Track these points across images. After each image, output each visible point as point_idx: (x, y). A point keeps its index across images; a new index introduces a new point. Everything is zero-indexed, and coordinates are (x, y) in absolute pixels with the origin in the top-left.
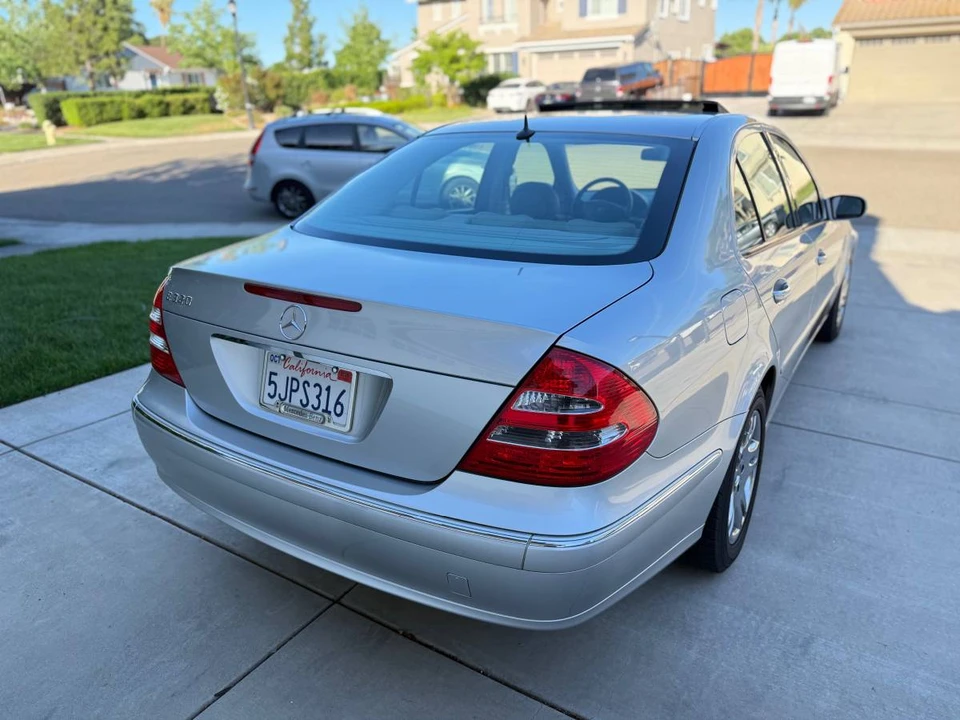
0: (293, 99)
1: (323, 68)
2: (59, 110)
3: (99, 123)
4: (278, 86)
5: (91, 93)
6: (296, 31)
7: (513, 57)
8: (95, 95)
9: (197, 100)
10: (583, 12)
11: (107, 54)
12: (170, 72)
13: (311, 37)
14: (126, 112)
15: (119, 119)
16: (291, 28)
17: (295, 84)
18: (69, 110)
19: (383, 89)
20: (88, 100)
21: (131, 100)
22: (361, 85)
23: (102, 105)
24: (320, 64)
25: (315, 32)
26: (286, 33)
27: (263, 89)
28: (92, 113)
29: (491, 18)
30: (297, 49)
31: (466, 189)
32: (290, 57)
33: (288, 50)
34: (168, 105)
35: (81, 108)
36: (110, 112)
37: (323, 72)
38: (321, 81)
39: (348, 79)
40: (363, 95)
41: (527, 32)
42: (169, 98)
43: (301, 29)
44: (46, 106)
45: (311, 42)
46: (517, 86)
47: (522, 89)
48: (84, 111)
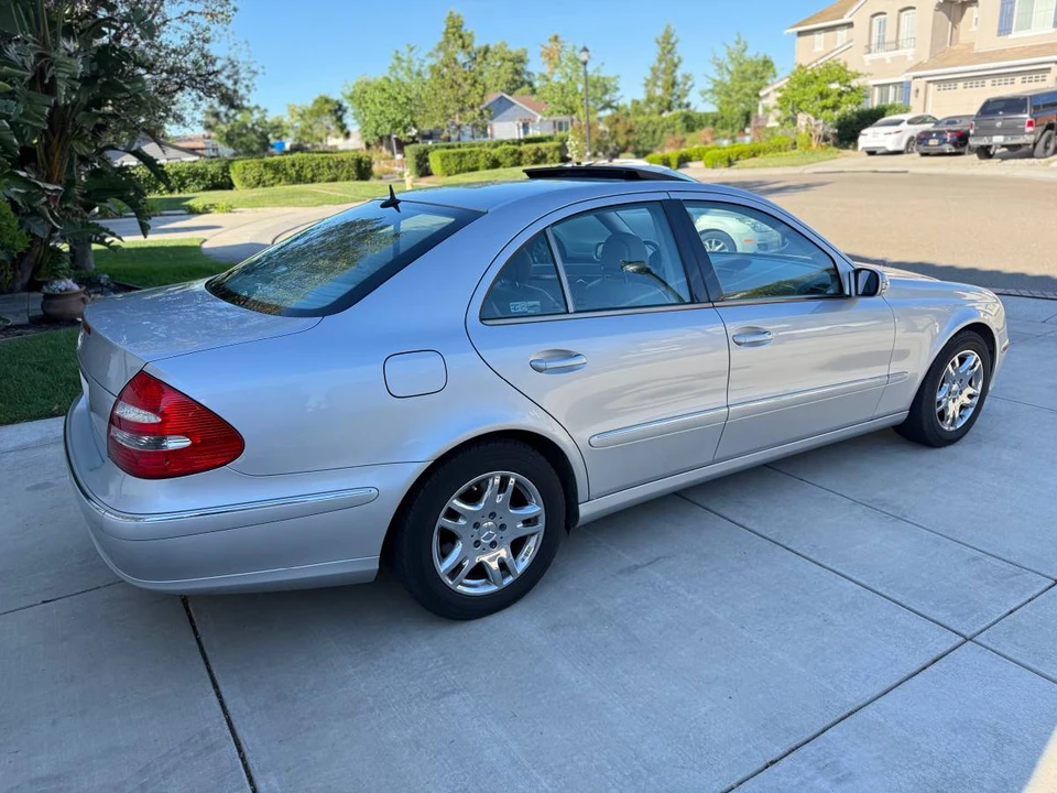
0: (645, 144)
1: (684, 110)
2: (427, 160)
3: (457, 173)
4: (630, 131)
5: (456, 144)
6: (659, 73)
7: (904, 87)
8: (459, 146)
9: (548, 148)
10: (1004, 29)
11: (472, 107)
12: (541, 120)
13: (675, 77)
14: (482, 163)
15: (476, 169)
16: (654, 70)
17: (650, 129)
18: (434, 162)
19: (747, 130)
20: (451, 151)
21: (488, 150)
22: (724, 127)
23: (463, 155)
24: (680, 106)
25: (679, 74)
26: (648, 74)
27: (614, 135)
28: (453, 163)
29: (882, 44)
30: (659, 92)
31: (717, 243)
32: (650, 101)
33: (649, 92)
34: (521, 154)
35: (444, 158)
36: (468, 161)
37: (682, 114)
38: (679, 124)
39: (710, 121)
40: (725, 137)
41: (925, 58)
42: (524, 147)
43: (664, 72)
44: (417, 157)
45: (674, 84)
46: (898, 123)
47: (904, 126)
48: (446, 161)
